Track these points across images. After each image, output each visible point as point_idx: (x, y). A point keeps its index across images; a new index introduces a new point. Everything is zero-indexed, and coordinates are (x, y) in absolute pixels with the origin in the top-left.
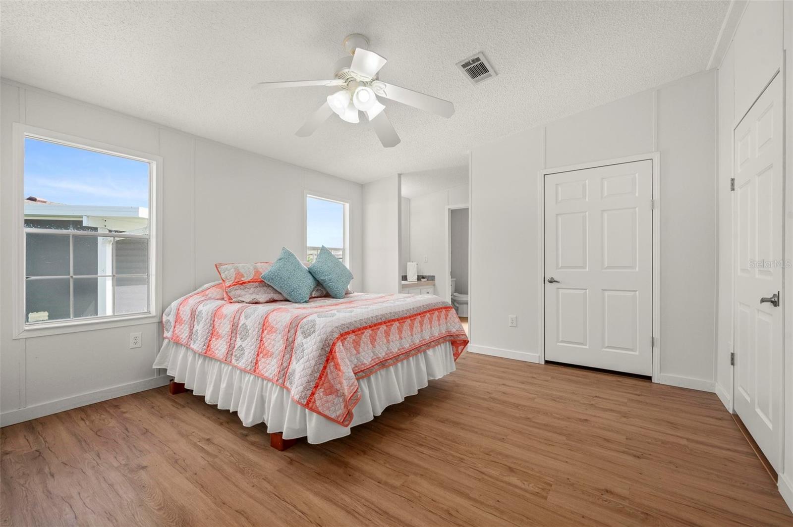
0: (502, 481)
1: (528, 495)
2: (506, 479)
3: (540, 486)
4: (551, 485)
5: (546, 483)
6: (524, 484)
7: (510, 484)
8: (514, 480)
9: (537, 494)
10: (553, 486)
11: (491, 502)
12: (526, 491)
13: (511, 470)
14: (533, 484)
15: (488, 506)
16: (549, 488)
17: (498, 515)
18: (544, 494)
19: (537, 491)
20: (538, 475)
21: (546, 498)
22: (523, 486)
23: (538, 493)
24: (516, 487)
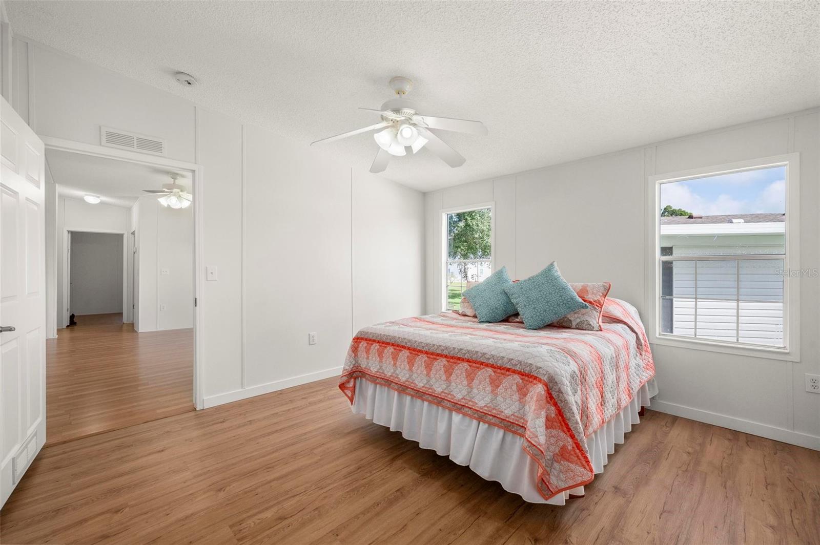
0: (275, 505)
1: (245, 516)
2: (274, 509)
3: (245, 530)
4: (239, 540)
5: (245, 537)
6: (259, 519)
7: (267, 509)
8: (268, 514)
9: (240, 522)
10: (237, 541)
11: (259, 490)
12: (249, 517)
13: (282, 518)
14: (252, 526)
15: (259, 487)
16: (238, 536)
17: (246, 490)
18: (236, 528)
19: (242, 525)
20: (259, 537)
21: (231, 527)
22: (257, 517)
23: (240, 524)
24: (260, 512)
